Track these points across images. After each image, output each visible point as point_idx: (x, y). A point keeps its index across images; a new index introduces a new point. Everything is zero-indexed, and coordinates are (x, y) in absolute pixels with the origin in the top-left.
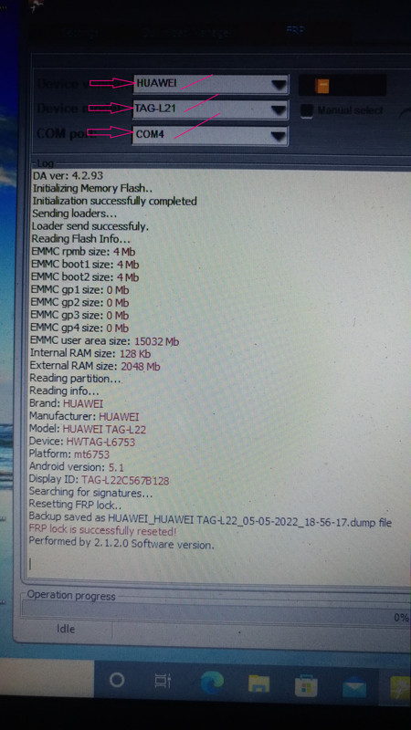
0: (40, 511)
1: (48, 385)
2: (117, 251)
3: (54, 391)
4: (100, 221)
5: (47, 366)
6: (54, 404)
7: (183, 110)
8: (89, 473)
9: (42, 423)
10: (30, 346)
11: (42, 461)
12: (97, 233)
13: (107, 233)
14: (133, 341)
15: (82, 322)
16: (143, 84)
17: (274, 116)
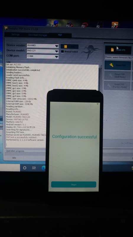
0: (9, 134)
1: (10, 108)
2: (24, 80)
4: (20, 74)
5: (9, 104)
6: (11, 112)
7: (37, 51)
8: (19, 126)
9: (9, 116)
10: (6, 100)
11: (9, 123)
12: (19, 77)
13: (22, 77)
14: (27, 99)
15: (17, 95)
16: (29, 46)
17: (56, 53)
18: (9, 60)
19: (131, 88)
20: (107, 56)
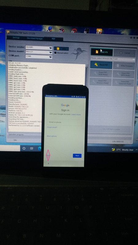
0: (11, 120)
1: (12, 99)
2: (23, 76)
4: (20, 71)
5: (11, 96)
6: (13, 102)
7: (34, 52)
8: (19, 114)
9: (11, 105)
10: (8, 92)
11: (11, 112)
12: (20, 73)
14: (26, 92)
15: (17, 88)
16: (27, 47)
17: (50, 54)
18: (11, 60)
19: (112, 84)
20: (93, 57)
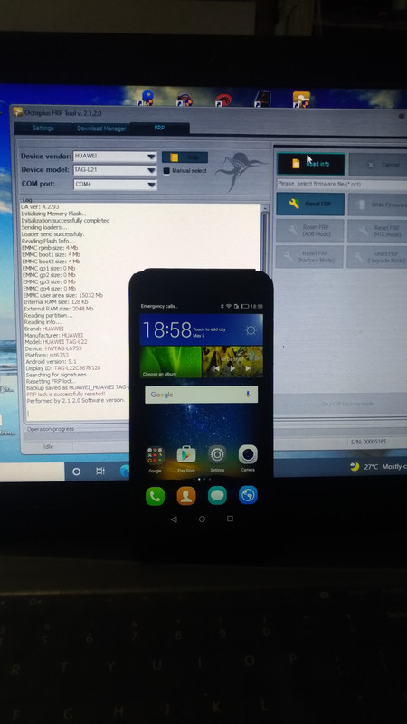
0: (33, 385)
1: (34, 319)
2: (68, 247)
3: (38, 322)
4: (58, 231)
5: (33, 309)
6: (38, 329)
7: (101, 171)
8: (58, 365)
9: (32, 339)
10: (24, 299)
11: (32, 359)
12: (57, 238)
13: (62, 238)
14: (78, 296)
15: (51, 286)
16: (79, 157)
17: (149, 174)
18: (28, 197)
19: (345, 262)
20: (284, 180)
